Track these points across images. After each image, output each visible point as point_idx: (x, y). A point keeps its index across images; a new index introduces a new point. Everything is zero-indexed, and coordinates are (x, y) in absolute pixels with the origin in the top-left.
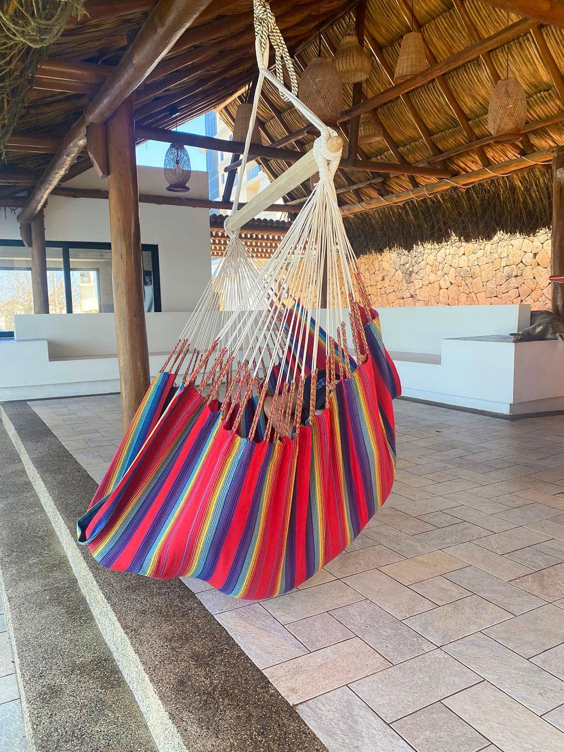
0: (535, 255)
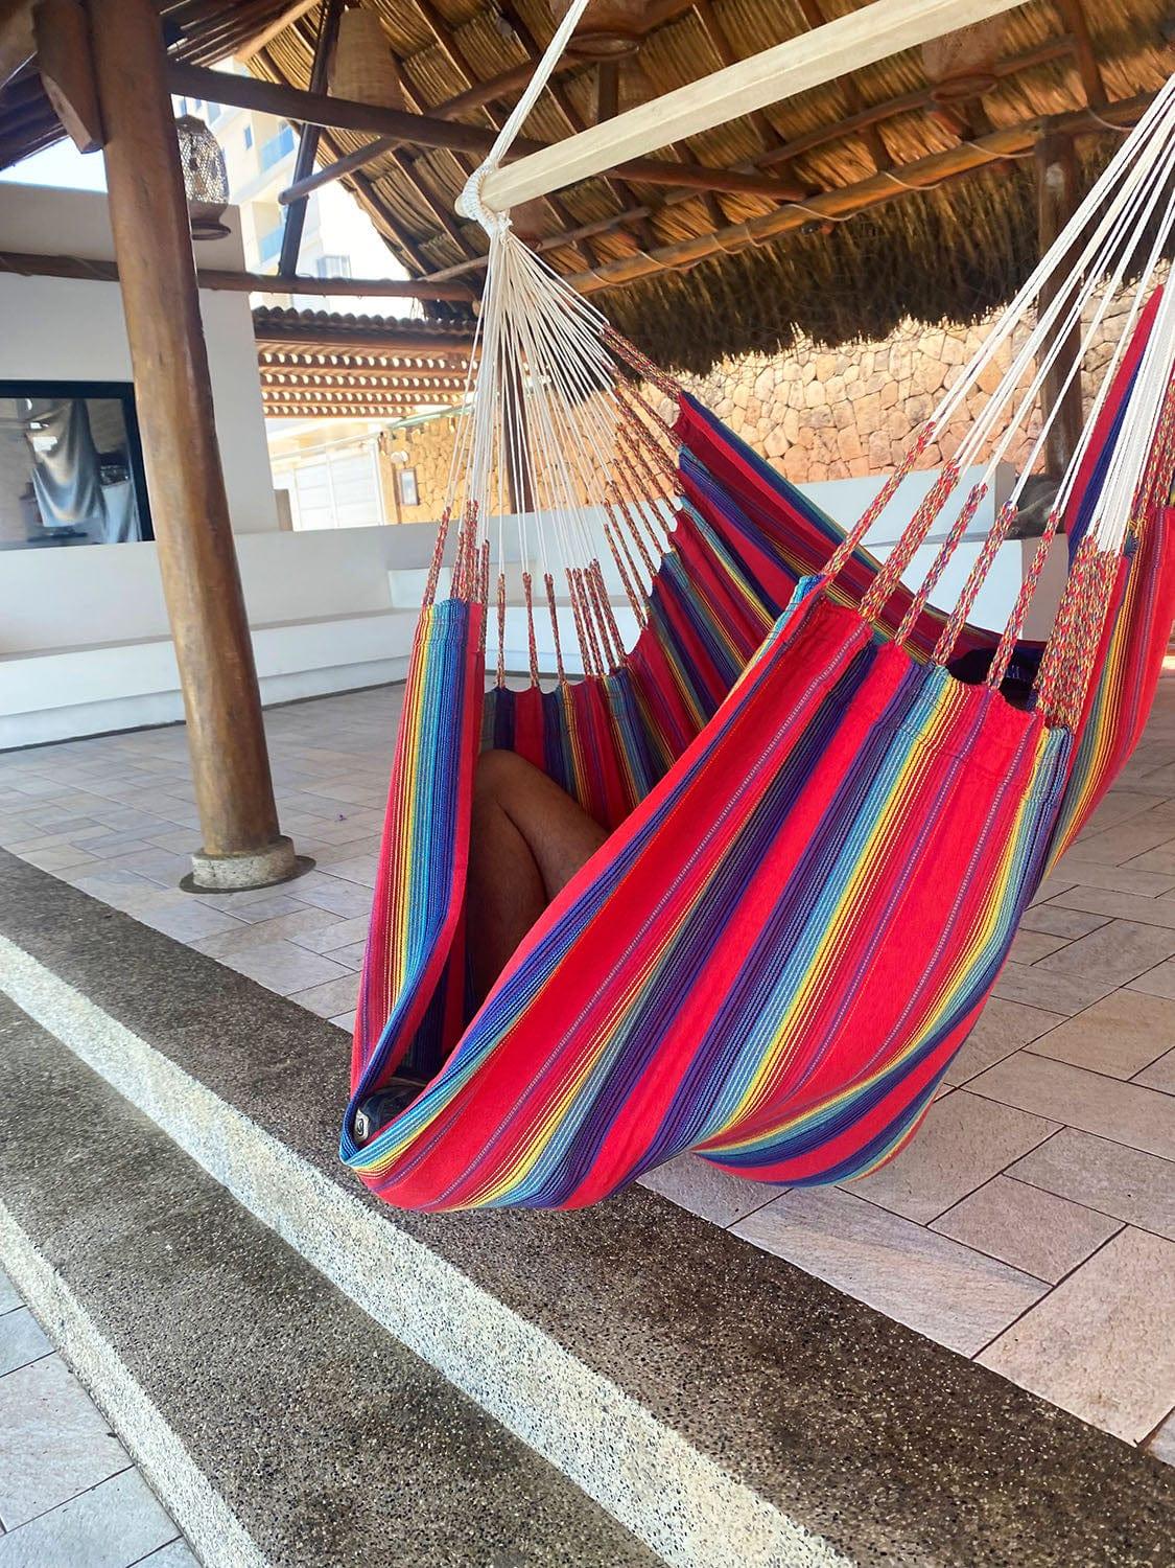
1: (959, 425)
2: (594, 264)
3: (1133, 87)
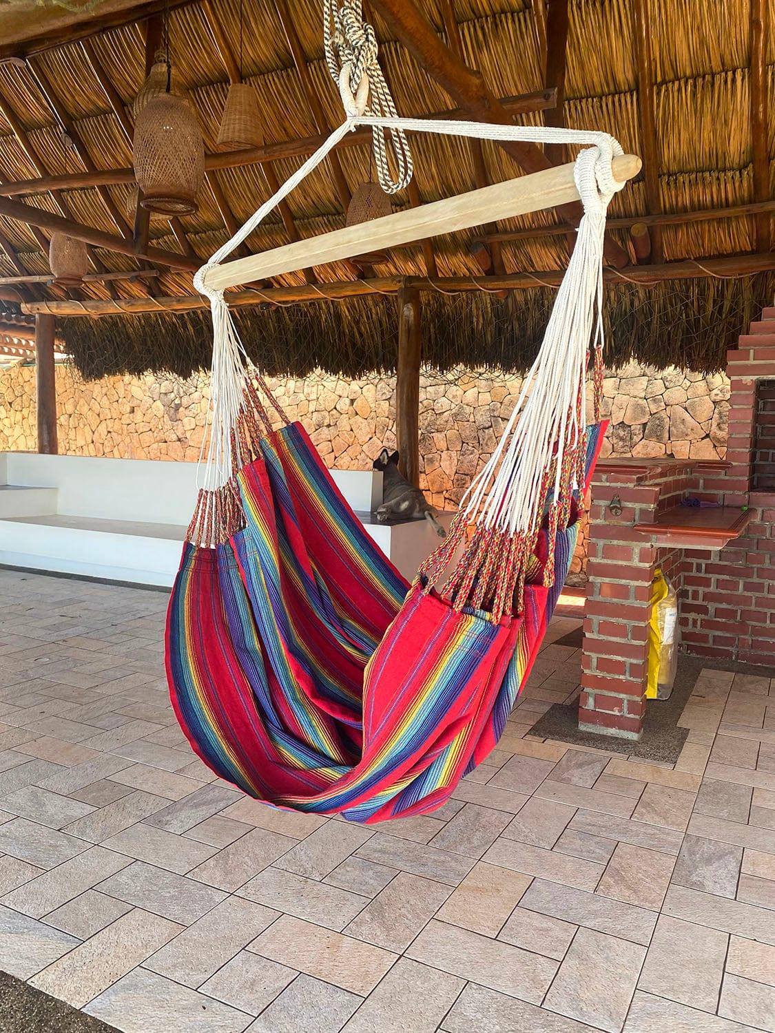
0: (352, 401)
1: (345, 432)
2: (116, 297)
3: (451, 270)
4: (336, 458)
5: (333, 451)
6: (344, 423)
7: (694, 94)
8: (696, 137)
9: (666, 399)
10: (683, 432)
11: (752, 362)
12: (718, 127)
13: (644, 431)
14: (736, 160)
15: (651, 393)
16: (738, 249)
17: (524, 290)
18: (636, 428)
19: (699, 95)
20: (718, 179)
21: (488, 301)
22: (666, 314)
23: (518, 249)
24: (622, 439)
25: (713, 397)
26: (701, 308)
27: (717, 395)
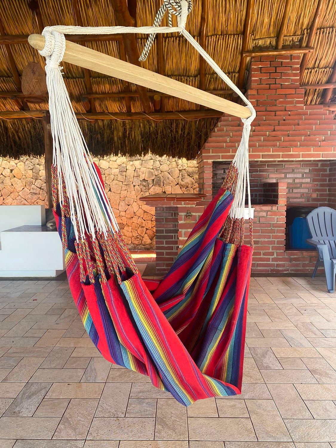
0: (11, 171)
1: (8, 186)
4: (4, 199)
5: (2, 196)
6: (7, 181)
7: (179, 44)
8: (179, 62)
9: (161, 169)
10: (168, 183)
11: (211, 154)
12: (188, 58)
13: (153, 183)
14: (193, 73)
15: (155, 167)
16: (191, 109)
17: (103, 120)
18: (150, 181)
19: (181, 45)
20: (187, 80)
21: (86, 124)
22: (163, 134)
23: (102, 101)
24: (145, 186)
25: (179, 168)
26: (177, 132)
27: (180, 167)
